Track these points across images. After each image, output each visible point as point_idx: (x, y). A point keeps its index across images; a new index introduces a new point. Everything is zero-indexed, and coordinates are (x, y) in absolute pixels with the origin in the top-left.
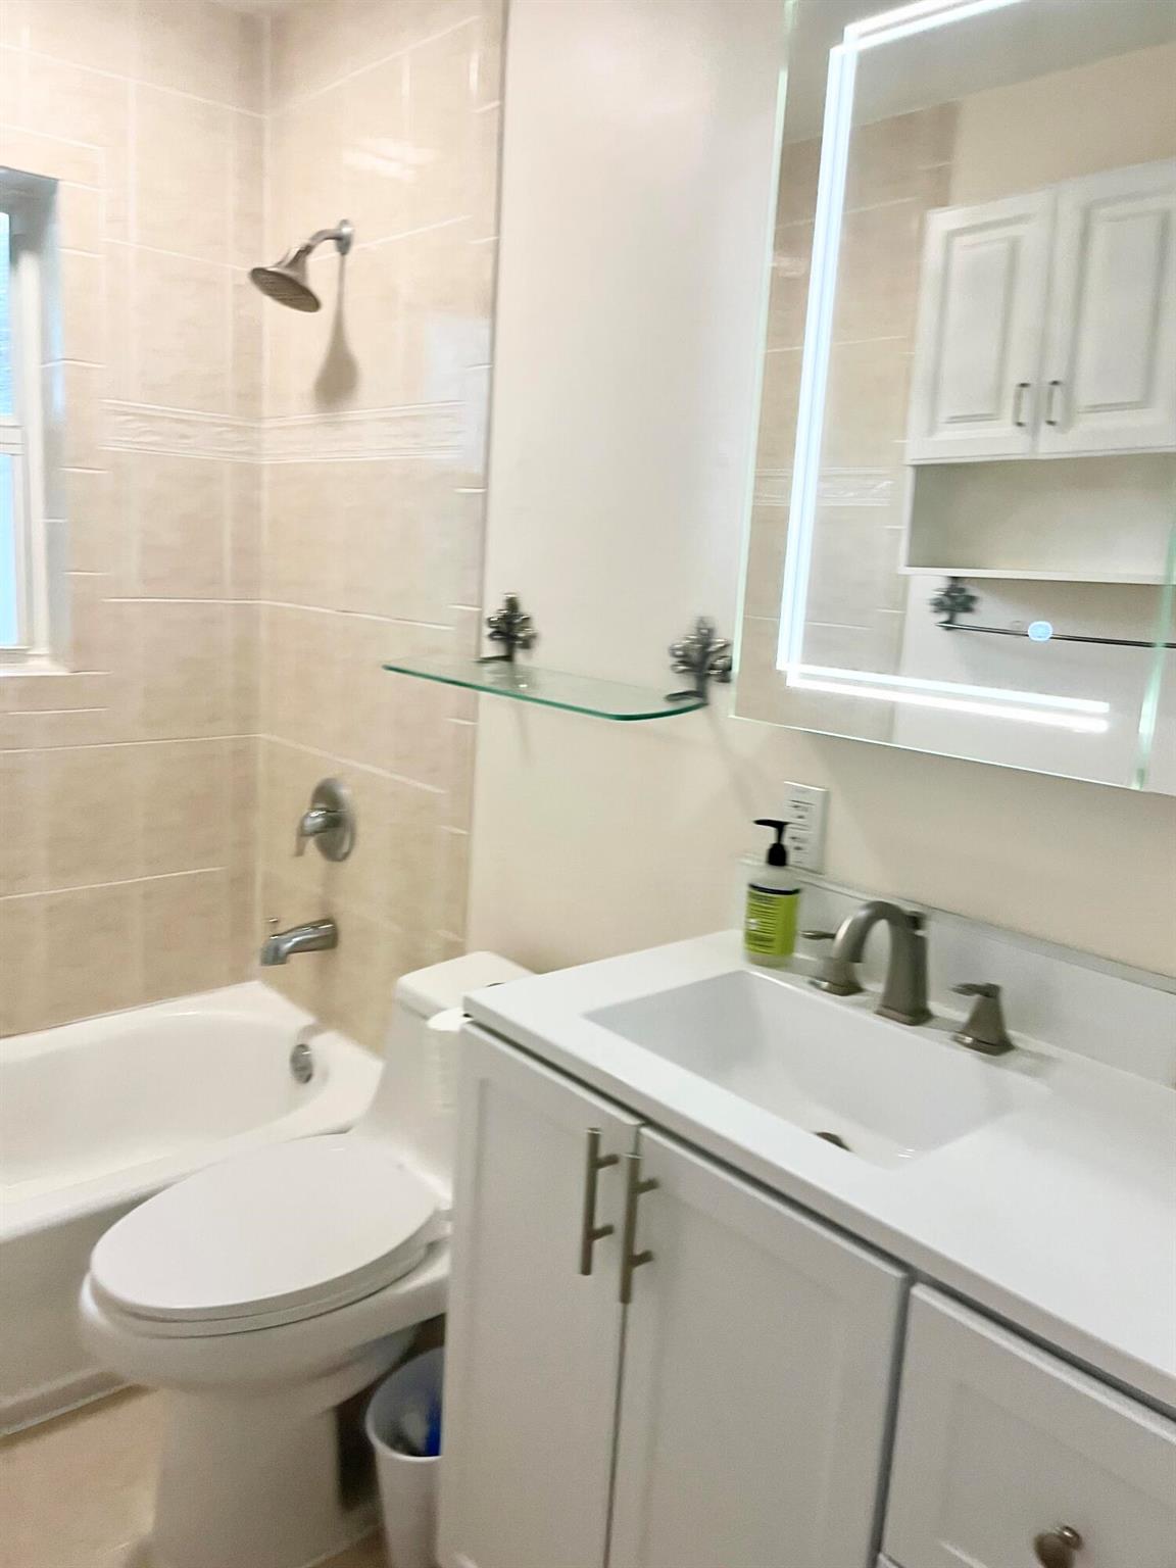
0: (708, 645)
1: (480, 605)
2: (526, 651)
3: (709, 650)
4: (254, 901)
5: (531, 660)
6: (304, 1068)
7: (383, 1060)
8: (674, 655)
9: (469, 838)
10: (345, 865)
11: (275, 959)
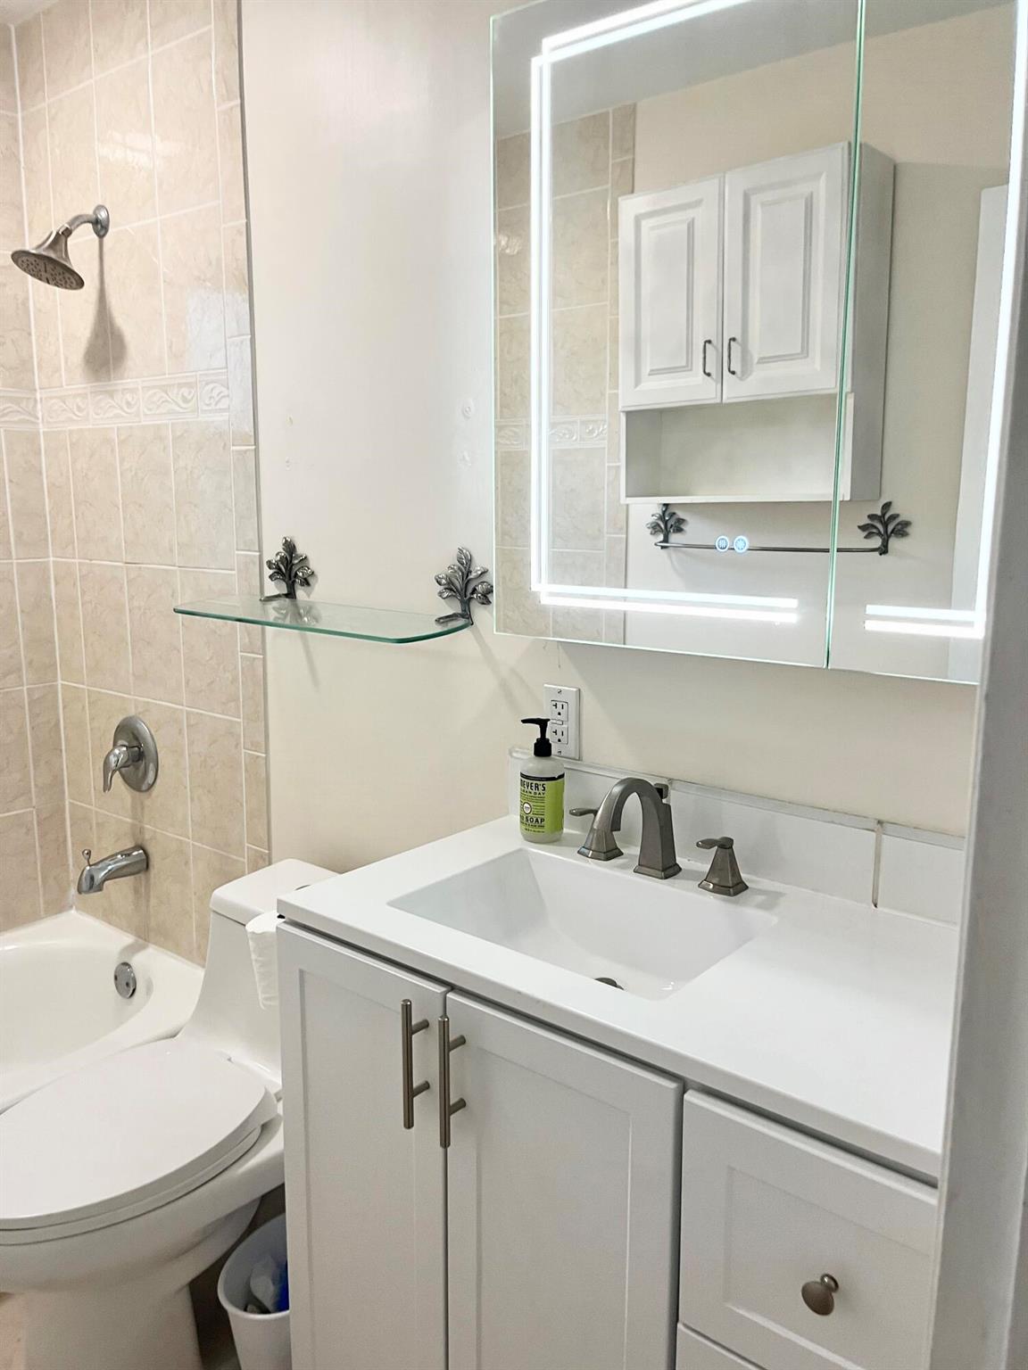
0: (469, 572)
1: (260, 550)
2: (306, 587)
3: (470, 577)
4: (65, 837)
5: (311, 596)
6: (127, 984)
7: (203, 967)
8: (440, 583)
9: (266, 759)
10: (150, 795)
11: (92, 886)
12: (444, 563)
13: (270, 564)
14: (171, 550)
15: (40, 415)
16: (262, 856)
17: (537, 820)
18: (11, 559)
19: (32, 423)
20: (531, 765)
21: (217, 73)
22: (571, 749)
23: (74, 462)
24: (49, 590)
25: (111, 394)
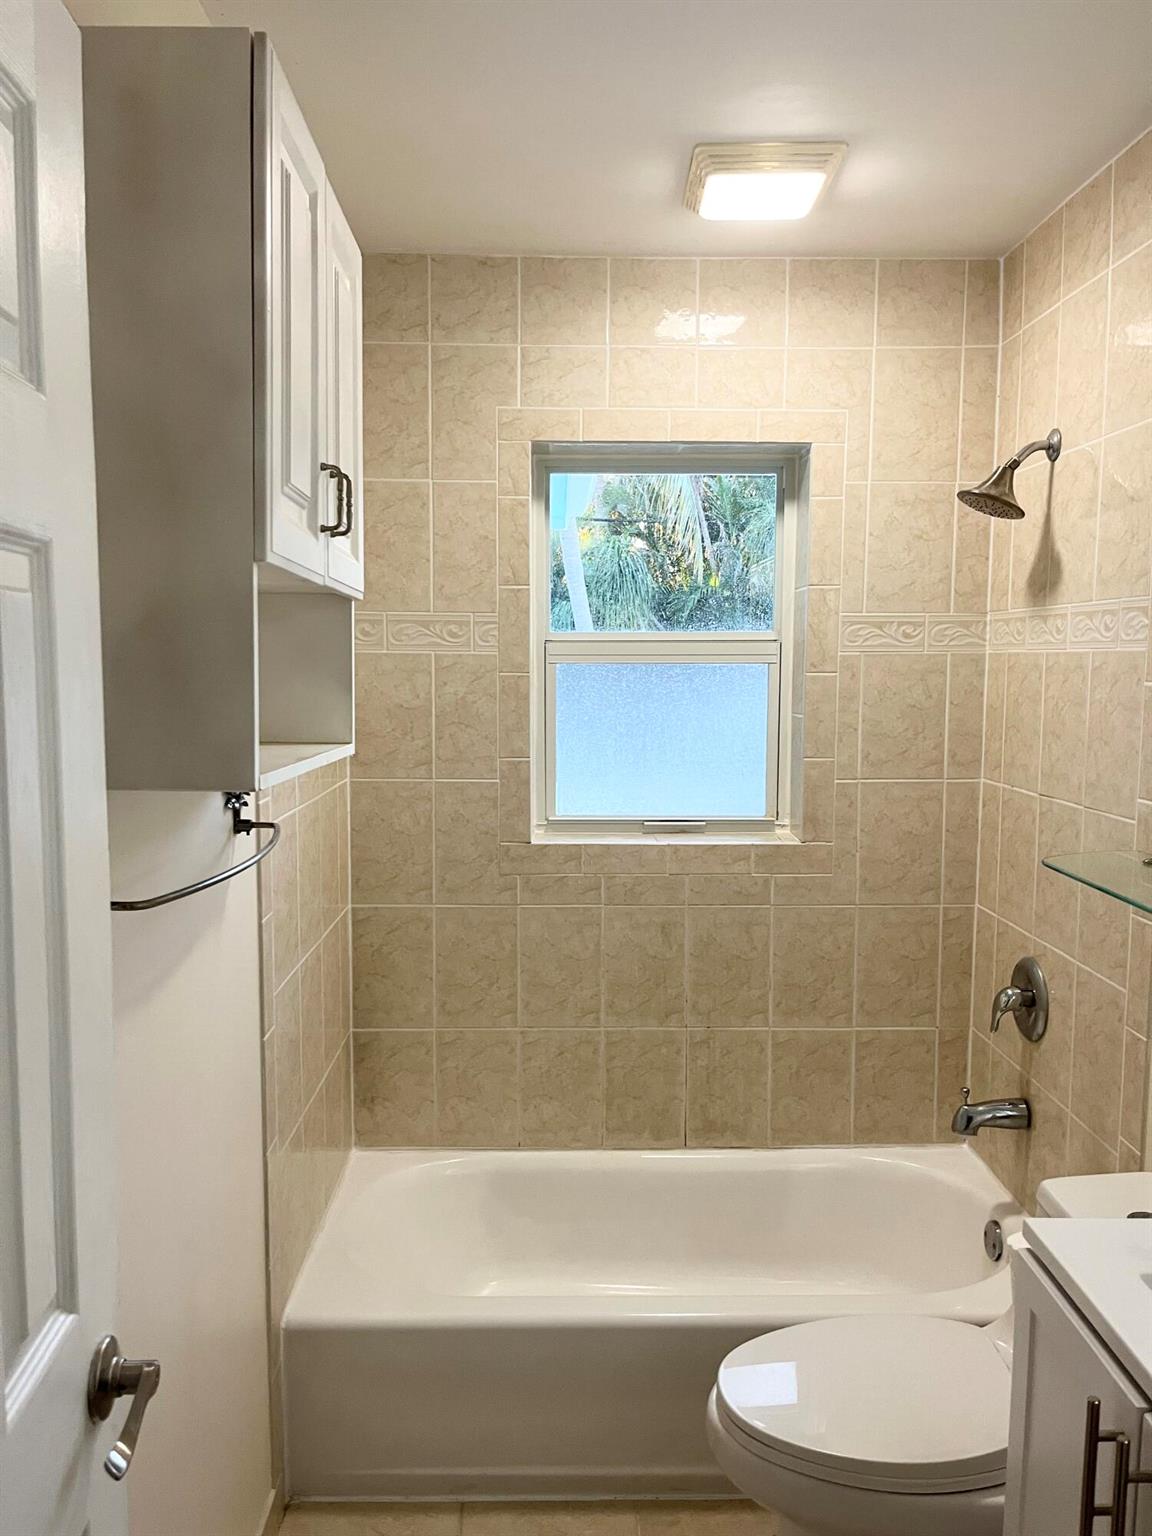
4: (966, 1065)
6: (994, 1246)
9: (1147, 1044)
10: (1039, 1047)
11: (967, 1127)
14: (1079, 788)
15: (988, 637)
16: (1134, 1156)
18: (942, 778)
19: (978, 645)
23: (1009, 685)
24: (976, 811)
25: (1045, 619)
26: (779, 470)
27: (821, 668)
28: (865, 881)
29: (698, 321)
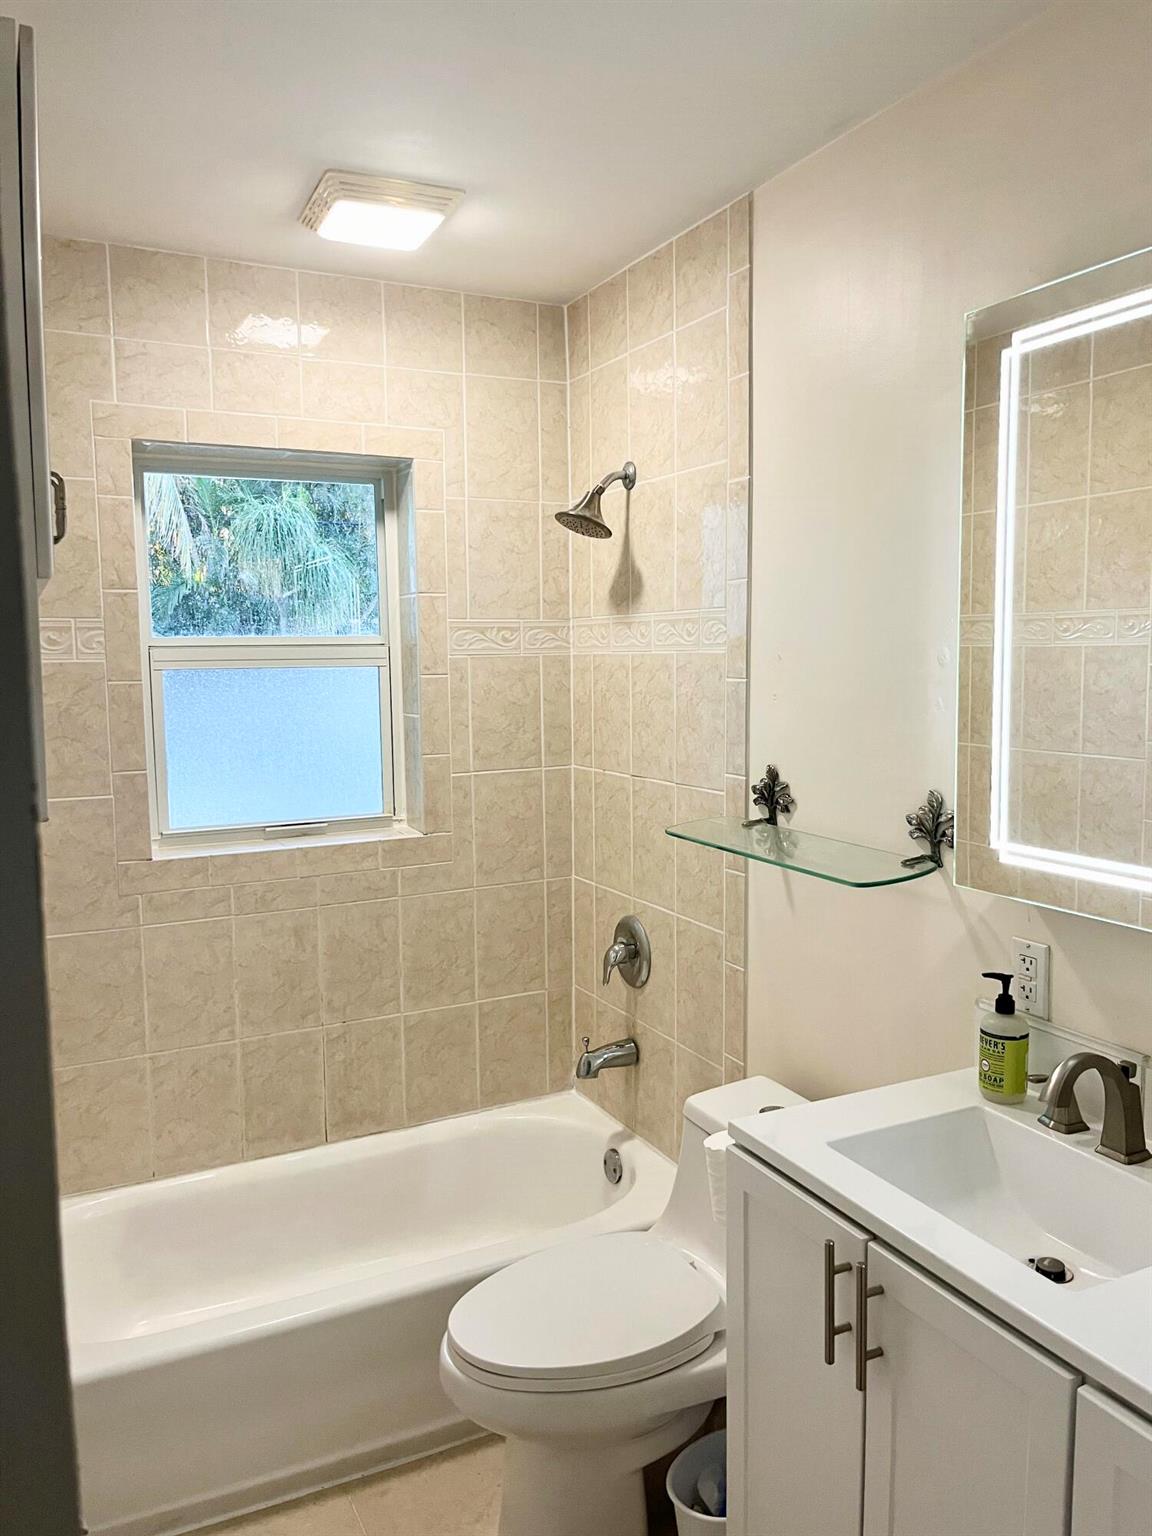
0: (940, 815)
1: (747, 775)
2: (786, 814)
3: (940, 820)
4: (571, 1021)
5: (791, 822)
6: (615, 1170)
7: (677, 1163)
8: (910, 823)
9: (745, 973)
10: (643, 991)
11: (588, 1073)
12: (916, 804)
13: (754, 787)
14: (671, 768)
15: (571, 641)
16: (738, 1067)
17: (995, 1080)
18: (541, 766)
19: (566, 647)
20: (992, 1021)
21: (730, 348)
22: (1039, 1008)
23: (595, 684)
24: (569, 794)
25: (629, 625)
26: (376, 482)
27: (433, 671)
28: (480, 866)
29: (299, 329)
